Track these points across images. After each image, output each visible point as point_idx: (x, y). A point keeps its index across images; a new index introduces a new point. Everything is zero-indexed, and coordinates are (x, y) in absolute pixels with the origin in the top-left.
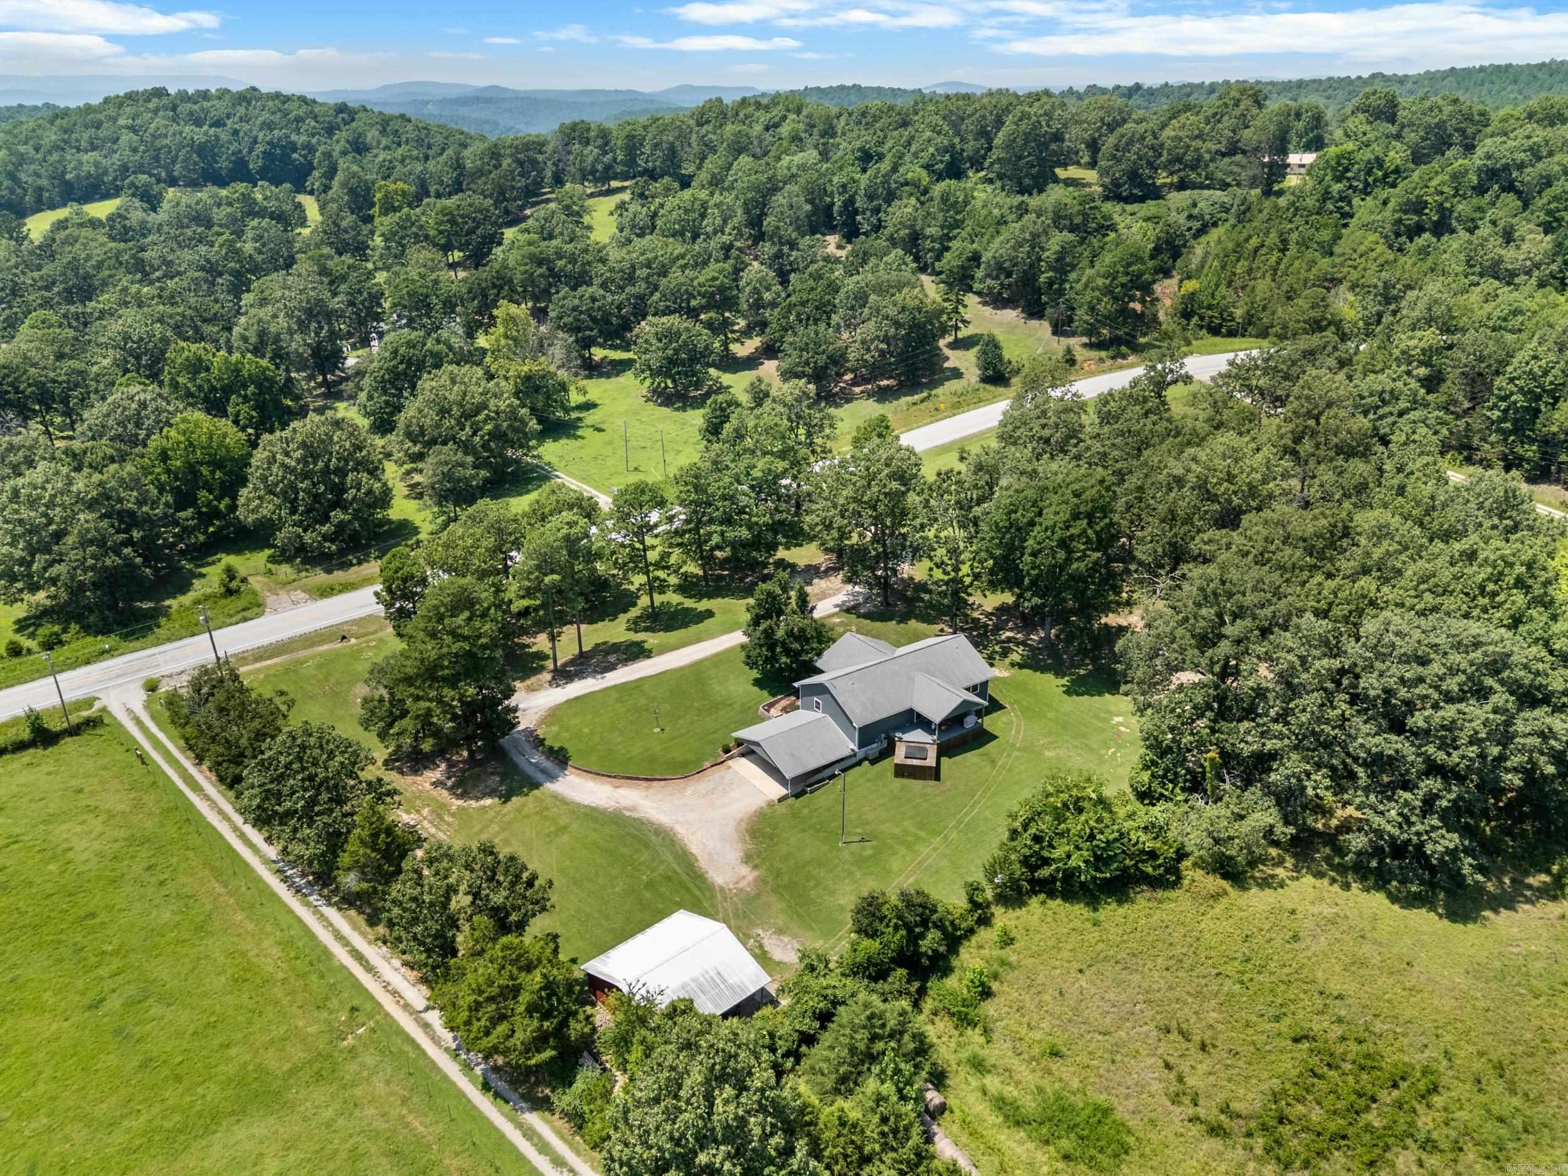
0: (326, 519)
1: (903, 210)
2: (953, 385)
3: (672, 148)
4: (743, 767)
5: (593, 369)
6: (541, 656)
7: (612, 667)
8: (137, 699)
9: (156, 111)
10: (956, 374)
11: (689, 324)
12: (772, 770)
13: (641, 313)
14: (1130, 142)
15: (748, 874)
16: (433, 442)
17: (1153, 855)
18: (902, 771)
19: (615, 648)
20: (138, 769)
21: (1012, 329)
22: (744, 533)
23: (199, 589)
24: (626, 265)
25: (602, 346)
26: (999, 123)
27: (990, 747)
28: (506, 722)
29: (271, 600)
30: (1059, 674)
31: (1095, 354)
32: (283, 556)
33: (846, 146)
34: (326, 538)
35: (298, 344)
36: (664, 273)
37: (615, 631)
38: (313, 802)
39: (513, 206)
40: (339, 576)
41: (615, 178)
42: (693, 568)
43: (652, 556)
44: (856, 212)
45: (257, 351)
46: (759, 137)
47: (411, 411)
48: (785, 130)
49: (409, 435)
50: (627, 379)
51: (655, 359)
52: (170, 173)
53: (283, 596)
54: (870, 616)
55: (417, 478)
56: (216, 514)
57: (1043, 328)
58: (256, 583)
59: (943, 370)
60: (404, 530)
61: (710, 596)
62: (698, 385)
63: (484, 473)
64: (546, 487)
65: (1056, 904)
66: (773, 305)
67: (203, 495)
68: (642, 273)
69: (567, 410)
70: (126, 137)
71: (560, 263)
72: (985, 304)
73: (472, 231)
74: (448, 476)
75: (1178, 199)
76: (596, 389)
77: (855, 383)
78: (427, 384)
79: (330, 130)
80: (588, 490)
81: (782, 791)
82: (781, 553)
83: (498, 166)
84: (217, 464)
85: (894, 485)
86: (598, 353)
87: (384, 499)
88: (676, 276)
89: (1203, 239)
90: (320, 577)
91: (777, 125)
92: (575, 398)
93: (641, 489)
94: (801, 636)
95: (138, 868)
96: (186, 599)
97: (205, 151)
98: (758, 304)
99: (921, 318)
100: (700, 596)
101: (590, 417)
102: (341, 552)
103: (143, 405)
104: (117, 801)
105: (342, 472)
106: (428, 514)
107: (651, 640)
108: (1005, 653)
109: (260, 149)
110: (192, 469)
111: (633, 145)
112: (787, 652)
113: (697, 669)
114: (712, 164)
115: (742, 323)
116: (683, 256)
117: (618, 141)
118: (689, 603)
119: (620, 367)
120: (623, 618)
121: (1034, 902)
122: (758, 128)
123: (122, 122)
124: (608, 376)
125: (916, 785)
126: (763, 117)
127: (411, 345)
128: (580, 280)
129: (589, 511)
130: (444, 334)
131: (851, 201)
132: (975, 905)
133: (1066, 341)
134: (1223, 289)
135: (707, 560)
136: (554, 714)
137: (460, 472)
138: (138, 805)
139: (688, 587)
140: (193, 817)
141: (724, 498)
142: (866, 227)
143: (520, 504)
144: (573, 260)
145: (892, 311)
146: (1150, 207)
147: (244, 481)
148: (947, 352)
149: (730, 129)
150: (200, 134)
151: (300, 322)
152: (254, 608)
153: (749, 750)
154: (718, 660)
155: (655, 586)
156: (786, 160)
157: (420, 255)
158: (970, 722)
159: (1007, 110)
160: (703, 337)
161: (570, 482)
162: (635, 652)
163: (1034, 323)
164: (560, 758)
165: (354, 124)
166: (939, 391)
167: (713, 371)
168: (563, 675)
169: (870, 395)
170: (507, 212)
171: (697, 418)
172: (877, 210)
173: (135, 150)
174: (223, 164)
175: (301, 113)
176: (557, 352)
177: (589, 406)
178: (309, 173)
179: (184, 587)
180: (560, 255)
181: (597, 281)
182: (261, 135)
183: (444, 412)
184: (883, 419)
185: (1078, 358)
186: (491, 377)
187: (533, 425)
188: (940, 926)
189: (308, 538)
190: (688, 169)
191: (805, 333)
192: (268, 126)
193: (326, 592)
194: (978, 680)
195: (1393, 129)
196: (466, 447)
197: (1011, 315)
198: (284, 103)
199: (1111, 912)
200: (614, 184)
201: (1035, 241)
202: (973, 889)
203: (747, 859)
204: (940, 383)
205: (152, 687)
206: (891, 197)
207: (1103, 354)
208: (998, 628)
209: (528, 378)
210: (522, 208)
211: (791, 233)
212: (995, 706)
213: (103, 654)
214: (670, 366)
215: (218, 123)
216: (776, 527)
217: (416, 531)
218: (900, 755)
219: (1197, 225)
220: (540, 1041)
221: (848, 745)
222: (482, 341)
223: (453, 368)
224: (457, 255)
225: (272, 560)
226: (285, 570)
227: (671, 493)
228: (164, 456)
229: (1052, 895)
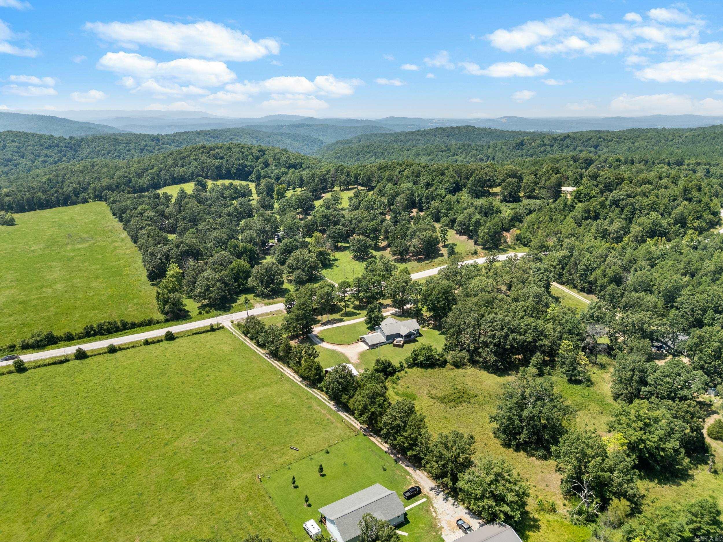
0: (269, 287)
1: (435, 204)
2: (440, 259)
3: (369, 177)
4: (362, 344)
5: (337, 249)
6: (319, 321)
7: (335, 323)
8: (230, 324)
9: (202, 153)
10: (442, 255)
11: (365, 238)
12: (367, 344)
13: (353, 232)
14: (510, 184)
15: (359, 361)
16: (295, 269)
17: (439, 360)
18: (395, 345)
19: (336, 320)
20: (233, 337)
21: (463, 241)
22: (370, 294)
23: (239, 302)
24: (350, 219)
25: (341, 242)
26: (471, 175)
27: (416, 343)
28: (310, 331)
29: (255, 305)
30: (439, 330)
31: (484, 251)
32: (258, 295)
33: (422, 181)
34: (269, 291)
35: (258, 240)
36: (361, 222)
37: (337, 316)
38: (274, 339)
39: (318, 194)
40: (271, 301)
41: (351, 185)
42: (357, 303)
43: (347, 299)
44: (422, 203)
45: (250, 242)
46: (396, 176)
47: (290, 260)
48: (405, 173)
49: (289, 267)
50: (347, 252)
51: (355, 247)
52: (207, 174)
53: (258, 304)
54: (398, 316)
55: (290, 278)
56: (242, 284)
57: (471, 242)
58: (252, 301)
59: (439, 254)
60: (287, 291)
61: (361, 310)
62: (367, 255)
63: (307, 277)
64: (323, 281)
65: (419, 369)
66: (391, 232)
67: (240, 280)
68: (354, 221)
69: (329, 261)
70: (194, 163)
71: (331, 217)
72: (457, 234)
73: (305, 204)
74: (299, 278)
75: (525, 202)
76: (338, 255)
77: (413, 256)
78: (294, 254)
79: (257, 159)
80: (333, 282)
81: (368, 348)
82: (381, 301)
83: (314, 180)
84: (244, 272)
85: (404, 284)
86: (340, 244)
87: (282, 283)
88: (364, 224)
89: (530, 216)
90: (266, 301)
91: (403, 171)
92: (332, 258)
93: (345, 282)
94: (377, 317)
95: (237, 353)
96: (237, 304)
97: (218, 168)
98: (387, 232)
99: (431, 239)
100: (358, 310)
101: (336, 263)
102: (272, 295)
103: (226, 257)
104: (230, 342)
105: (274, 275)
106: (293, 287)
107: (345, 318)
108: (429, 325)
109: (235, 167)
110: (238, 273)
111: (357, 176)
112: (374, 320)
113: (354, 325)
114: (380, 185)
115: (382, 237)
116: (366, 217)
117: (352, 175)
118: (355, 311)
119: (346, 248)
120: (339, 314)
121: (414, 368)
122: (397, 172)
123: (192, 157)
124: (342, 251)
125: (397, 348)
126: (399, 168)
127: (290, 243)
128: (337, 223)
129: (332, 286)
130: (297, 237)
131: (421, 199)
132: (402, 366)
133: (476, 246)
134: (528, 233)
135: (361, 301)
136: (321, 332)
137: (301, 276)
138: (235, 343)
139: (356, 308)
140: (245, 346)
141: (365, 285)
142: (425, 208)
143: (317, 285)
144: (335, 217)
145: (422, 237)
146: (514, 205)
147: (249, 277)
148: (442, 248)
149: (388, 173)
150: (217, 162)
151: (258, 233)
152: (251, 307)
153: (364, 341)
154: (359, 323)
155: (347, 306)
156: (403, 185)
157: (291, 213)
158: (412, 337)
159: (474, 172)
160: (369, 242)
161: (329, 280)
162: (341, 321)
163: (470, 240)
164: (322, 340)
165: (265, 156)
166: (435, 260)
167: (372, 251)
168: (324, 324)
169: (415, 260)
170: (316, 196)
171: (364, 264)
172: (428, 203)
173: (196, 167)
174: (223, 172)
175: (248, 153)
176: (328, 244)
177: (336, 260)
178: (250, 175)
179: (236, 302)
180: (331, 215)
181: (341, 224)
182: (236, 162)
183: (298, 261)
184: (406, 268)
185: (479, 252)
186: (310, 251)
187: (320, 265)
188: (392, 367)
189: (265, 291)
190: (374, 184)
191: (398, 241)
192: (238, 159)
193: (268, 304)
194: (416, 329)
195: (595, 183)
196: (303, 270)
197: (464, 237)
198: (242, 149)
199: (429, 371)
200: (350, 187)
201: (470, 217)
202: (401, 363)
203: (359, 359)
204: (437, 258)
205: (232, 322)
206: (433, 199)
207: (486, 251)
208: (429, 320)
209: (320, 252)
210: (321, 194)
211: (400, 209)
212: (421, 335)
213: (220, 315)
214: (359, 250)
215: (222, 158)
216: (377, 293)
217: (289, 291)
218: (395, 342)
219: (528, 211)
220: (316, 375)
221: (384, 340)
222: (308, 240)
223: (301, 250)
224: (299, 210)
225: (255, 296)
226: (258, 299)
227: (352, 284)
228: (232, 270)
229: (418, 367)
